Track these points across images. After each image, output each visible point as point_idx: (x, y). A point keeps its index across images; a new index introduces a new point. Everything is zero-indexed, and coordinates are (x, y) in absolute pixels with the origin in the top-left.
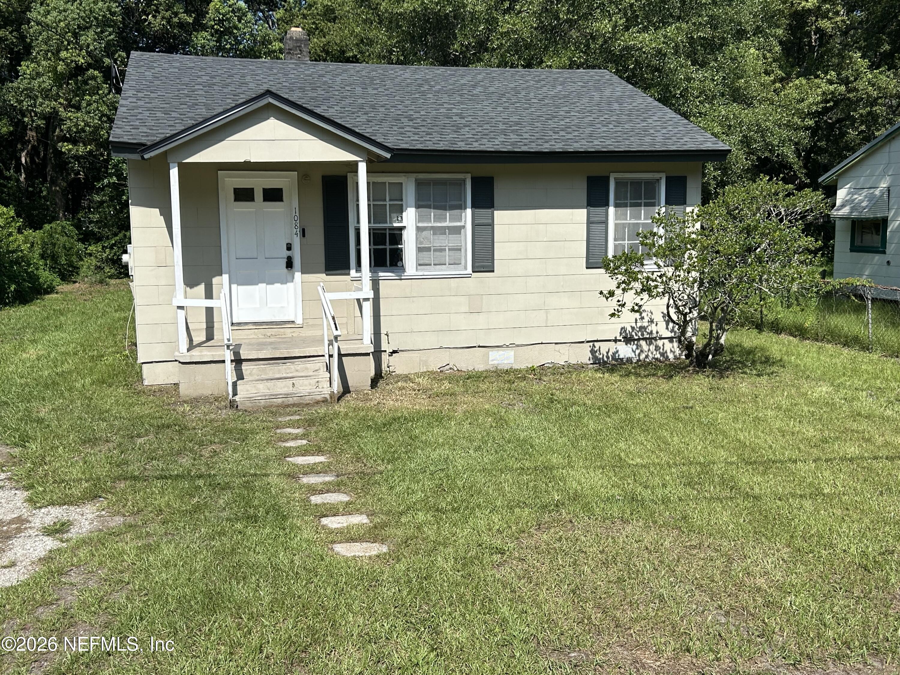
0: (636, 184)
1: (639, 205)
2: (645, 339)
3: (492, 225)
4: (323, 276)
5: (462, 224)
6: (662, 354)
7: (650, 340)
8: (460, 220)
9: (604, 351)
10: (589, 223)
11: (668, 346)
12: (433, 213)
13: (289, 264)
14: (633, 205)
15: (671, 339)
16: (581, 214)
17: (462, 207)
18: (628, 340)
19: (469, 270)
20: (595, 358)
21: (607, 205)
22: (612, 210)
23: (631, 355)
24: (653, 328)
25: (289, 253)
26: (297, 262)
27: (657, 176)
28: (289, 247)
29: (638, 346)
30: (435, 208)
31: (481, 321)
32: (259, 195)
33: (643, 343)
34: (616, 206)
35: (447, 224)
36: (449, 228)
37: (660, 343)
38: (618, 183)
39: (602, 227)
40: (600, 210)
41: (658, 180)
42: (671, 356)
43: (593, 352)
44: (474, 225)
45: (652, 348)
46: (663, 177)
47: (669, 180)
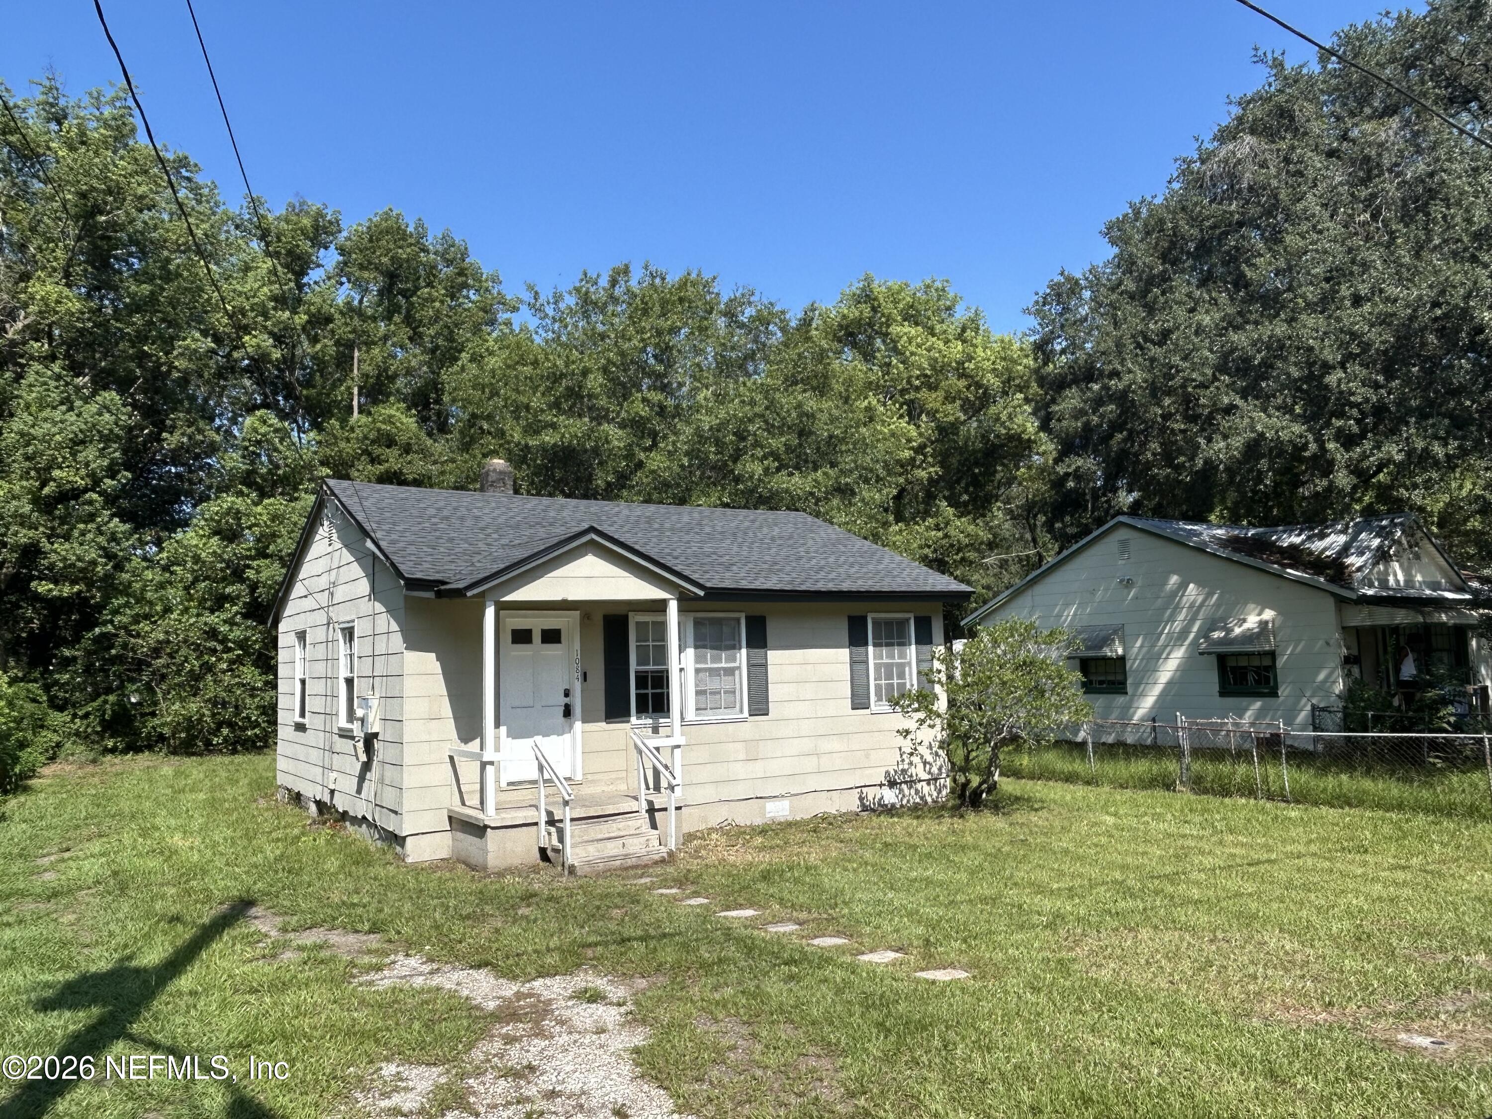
0: (889, 623)
1: (892, 645)
2: (906, 782)
3: (765, 666)
4: (603, 725)
5: (737, 664)
6: (922, 798)
7: (911, 783)
8: (734, 660)
9: (870, 798)
10: (853, 662)
11: (926, 789)
12: (709, 653)
13: (568, 712)
14: (887, 645)
15: (928, 782)
16: (844, 654)
17: (736, 647)
18: (892, 784)
19: (746, 713)
20: (863, 805)
21: (866, 644)
22: (871, 649)
23: (894, 800)
24: (912, 771)
25: (567, 700)
26: (577, 710)
27: (906, 615)
28: (567, 694)
29: (901, 791)
30: (712, 648)
31: (758, 769)
32: (537, 637)
33: (904, 786)
34: (875, 645)
35: (723, 665)
36: (725, 669)
37: (919, 786)
38: (876, 623)
39: (863, 666)
40: (861, 649)
41: (908, 620)
42: (929, 800)
43: (861, 799)
44: (750, 666)
45: (913, 791)
46: (911, 616)
47: (918, 620)
